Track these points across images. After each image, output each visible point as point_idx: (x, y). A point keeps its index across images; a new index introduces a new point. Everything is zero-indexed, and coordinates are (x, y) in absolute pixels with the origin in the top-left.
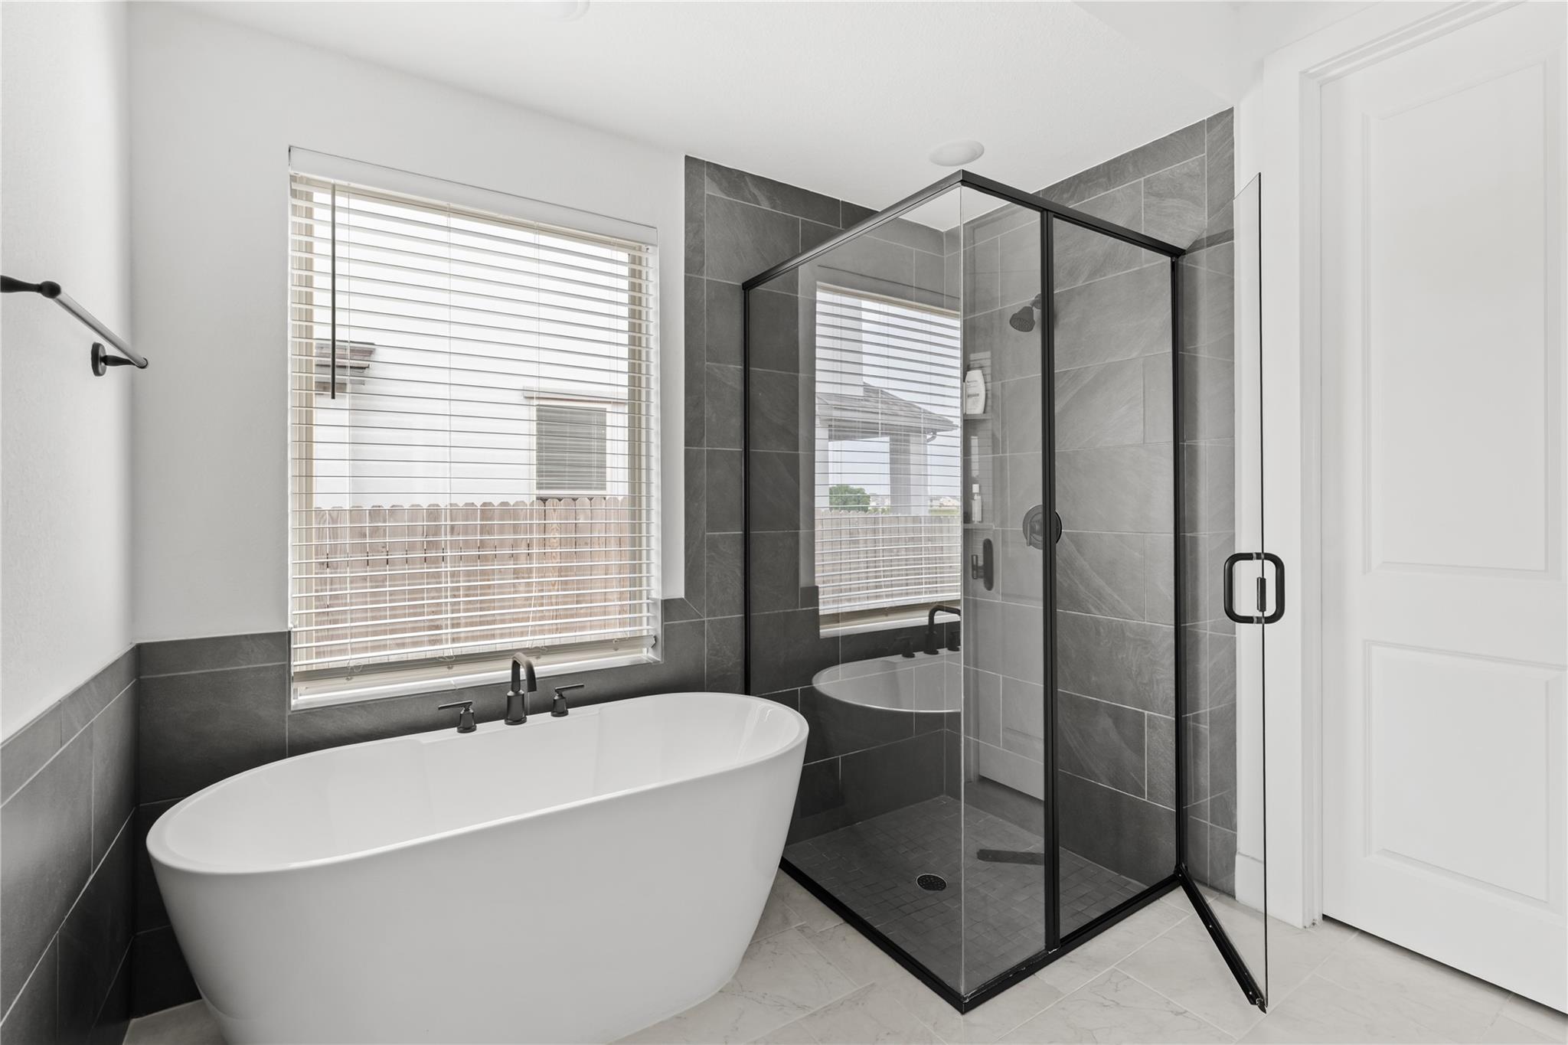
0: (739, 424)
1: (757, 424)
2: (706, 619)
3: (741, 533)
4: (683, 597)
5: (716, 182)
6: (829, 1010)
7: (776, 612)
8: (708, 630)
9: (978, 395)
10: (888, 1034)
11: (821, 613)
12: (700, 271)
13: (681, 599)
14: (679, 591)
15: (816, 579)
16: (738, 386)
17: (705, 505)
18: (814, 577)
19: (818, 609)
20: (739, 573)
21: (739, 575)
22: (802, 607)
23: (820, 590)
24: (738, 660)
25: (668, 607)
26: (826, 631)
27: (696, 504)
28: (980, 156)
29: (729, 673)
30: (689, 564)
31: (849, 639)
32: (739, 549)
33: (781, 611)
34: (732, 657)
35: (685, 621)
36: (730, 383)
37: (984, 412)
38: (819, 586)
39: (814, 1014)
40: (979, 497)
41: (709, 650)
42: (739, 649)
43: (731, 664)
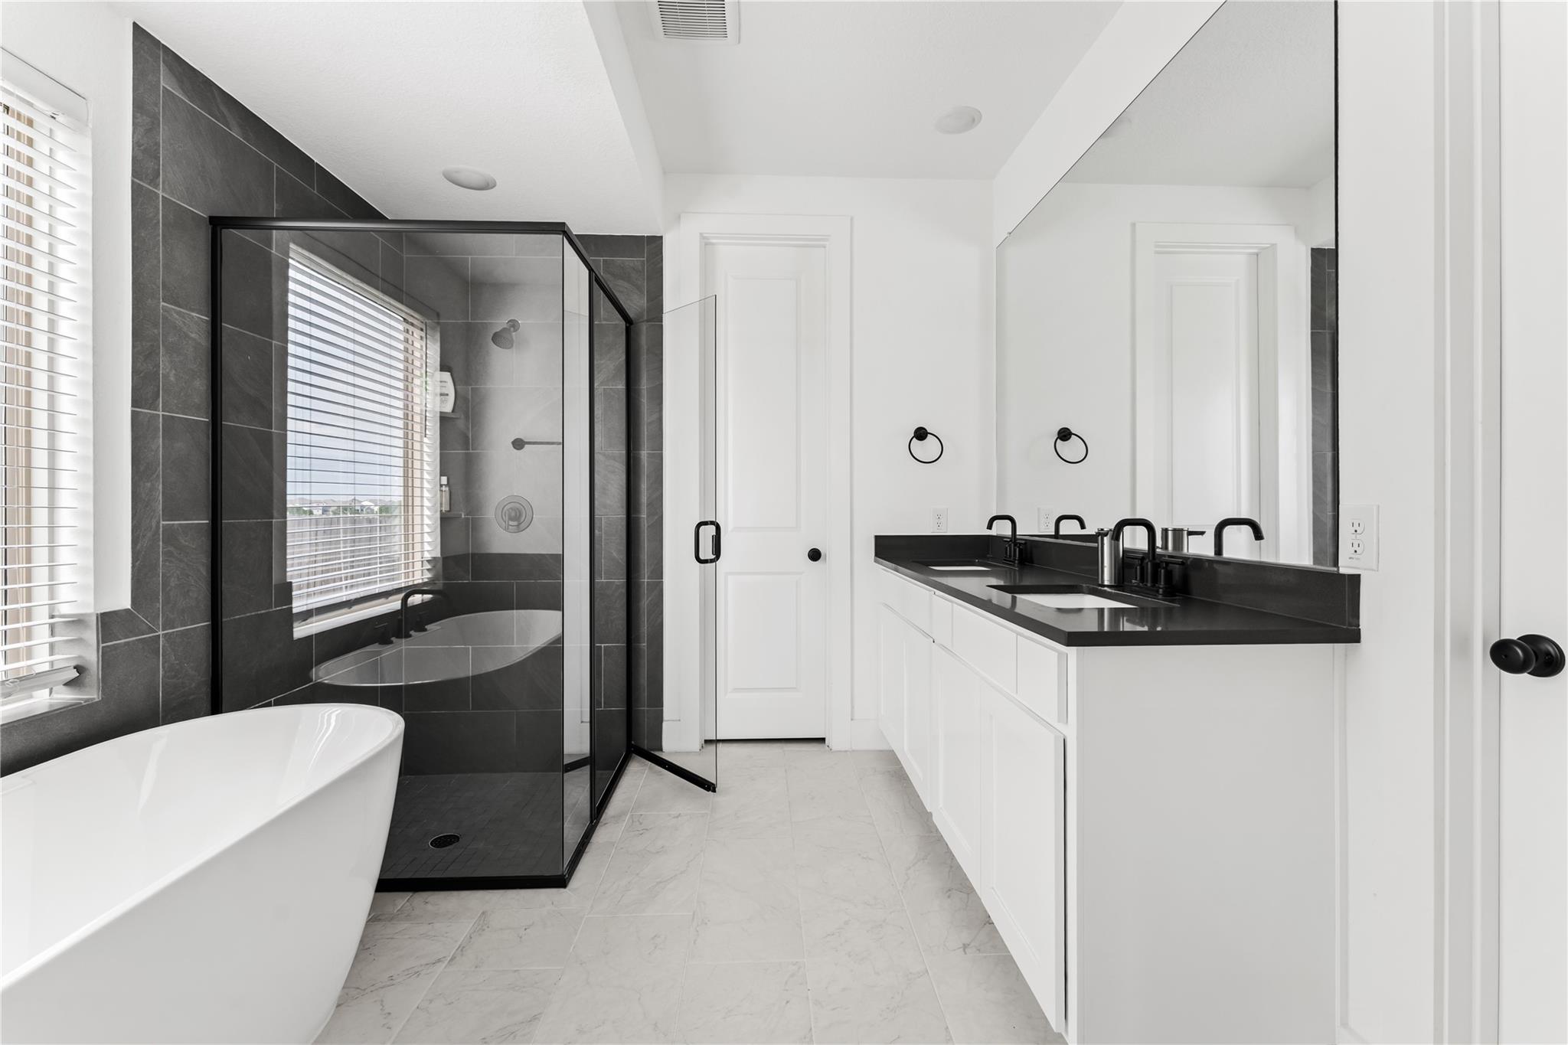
0: (205, 388)
1: (228, 392)
2: (161, 633)
3: (207, 522)
4: (130, 607)
5: (176, 77)
6: (464, 947)
7: (248, 614)
8: (163, 646)
9: (447, 395)
10: (526, 929)
11: (295, 611)
12: (154, 181)
13: (127, 610)
14: (122, 600)
15: (288, 574)
16: (205, 342)
17: (161, 486)
18: (285, 572)
19: (292, 608)
20: (204, 571)
21: (204, 573)
22: (275, 607)
23: (293, 584)
24: (203, 679)
25: (108, 623)
26: (300, 631)
27: (149, 484)
28: (492, 188)
29: (191, 697)
30: (137, 564)
31: (322, 636)
32: (205, 542)
33: (253, 613)
34: (196, 674)
35: (134, 638)
36: (193, 335)
37: (453, 411)
38: (293, 581)
39: (452, 960)
40: (447, 489)
41: (165, 671)
42: (205, 665)
43: (194, 685)
